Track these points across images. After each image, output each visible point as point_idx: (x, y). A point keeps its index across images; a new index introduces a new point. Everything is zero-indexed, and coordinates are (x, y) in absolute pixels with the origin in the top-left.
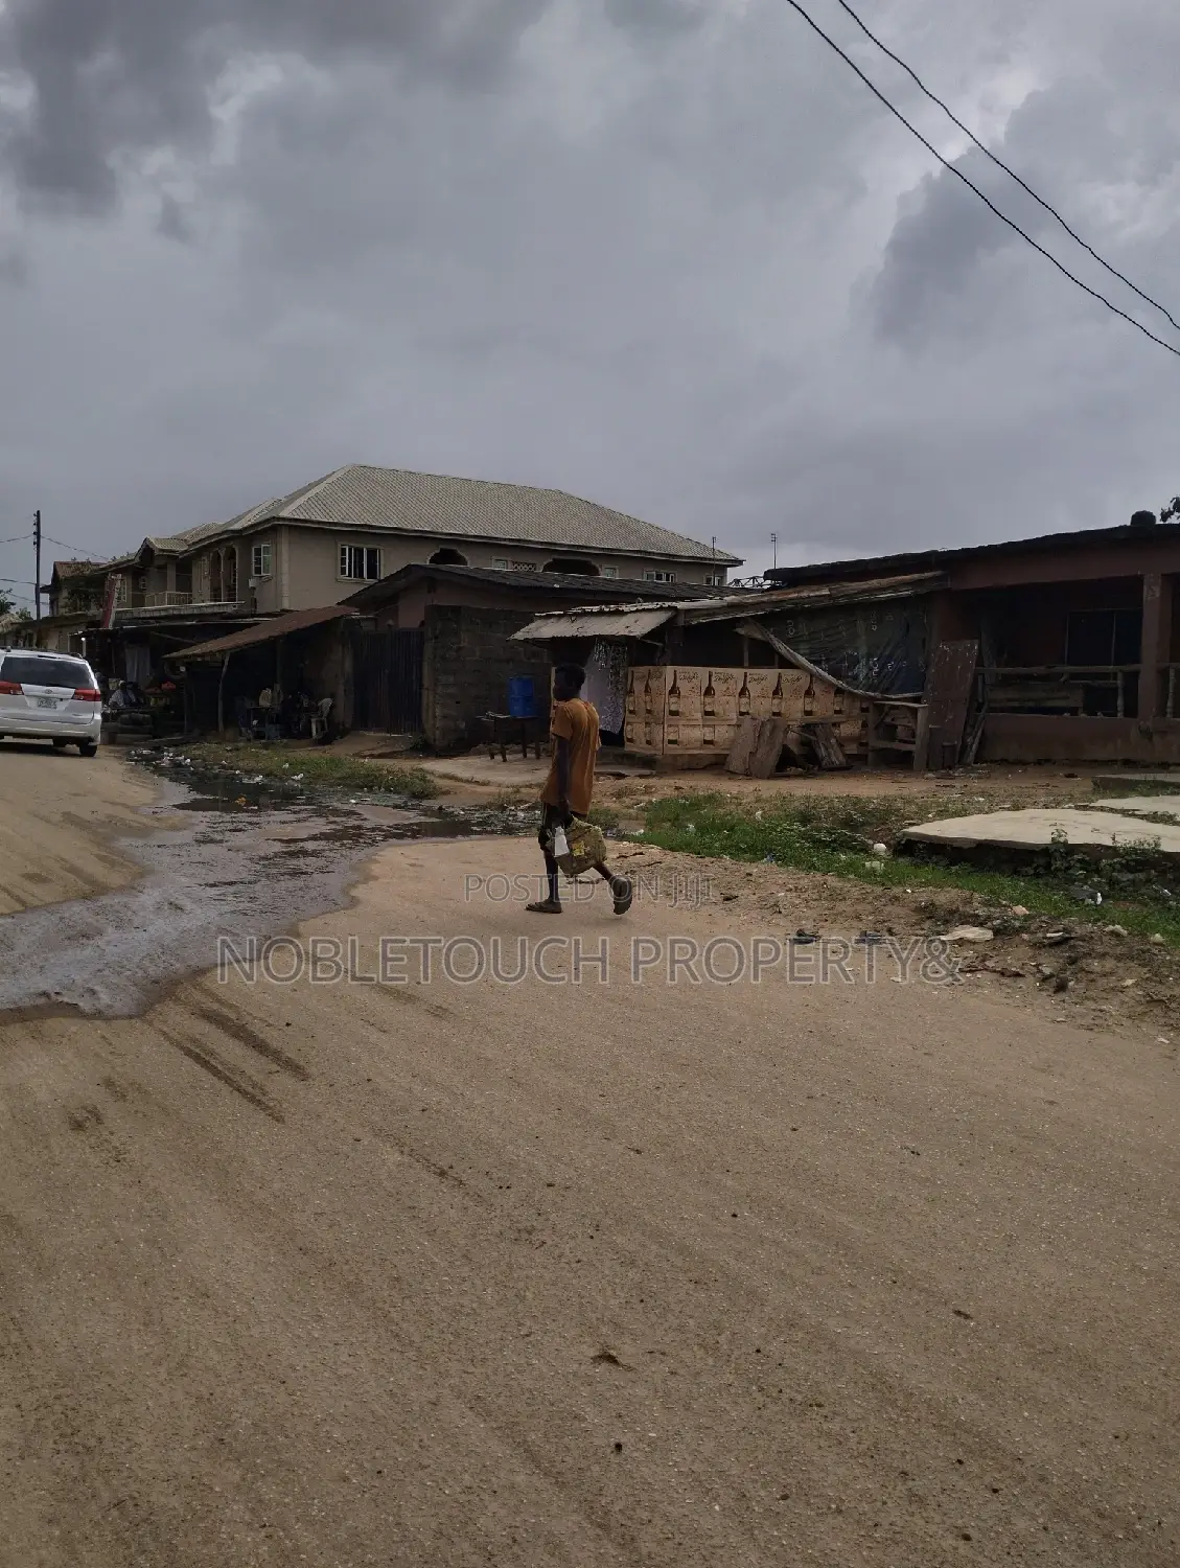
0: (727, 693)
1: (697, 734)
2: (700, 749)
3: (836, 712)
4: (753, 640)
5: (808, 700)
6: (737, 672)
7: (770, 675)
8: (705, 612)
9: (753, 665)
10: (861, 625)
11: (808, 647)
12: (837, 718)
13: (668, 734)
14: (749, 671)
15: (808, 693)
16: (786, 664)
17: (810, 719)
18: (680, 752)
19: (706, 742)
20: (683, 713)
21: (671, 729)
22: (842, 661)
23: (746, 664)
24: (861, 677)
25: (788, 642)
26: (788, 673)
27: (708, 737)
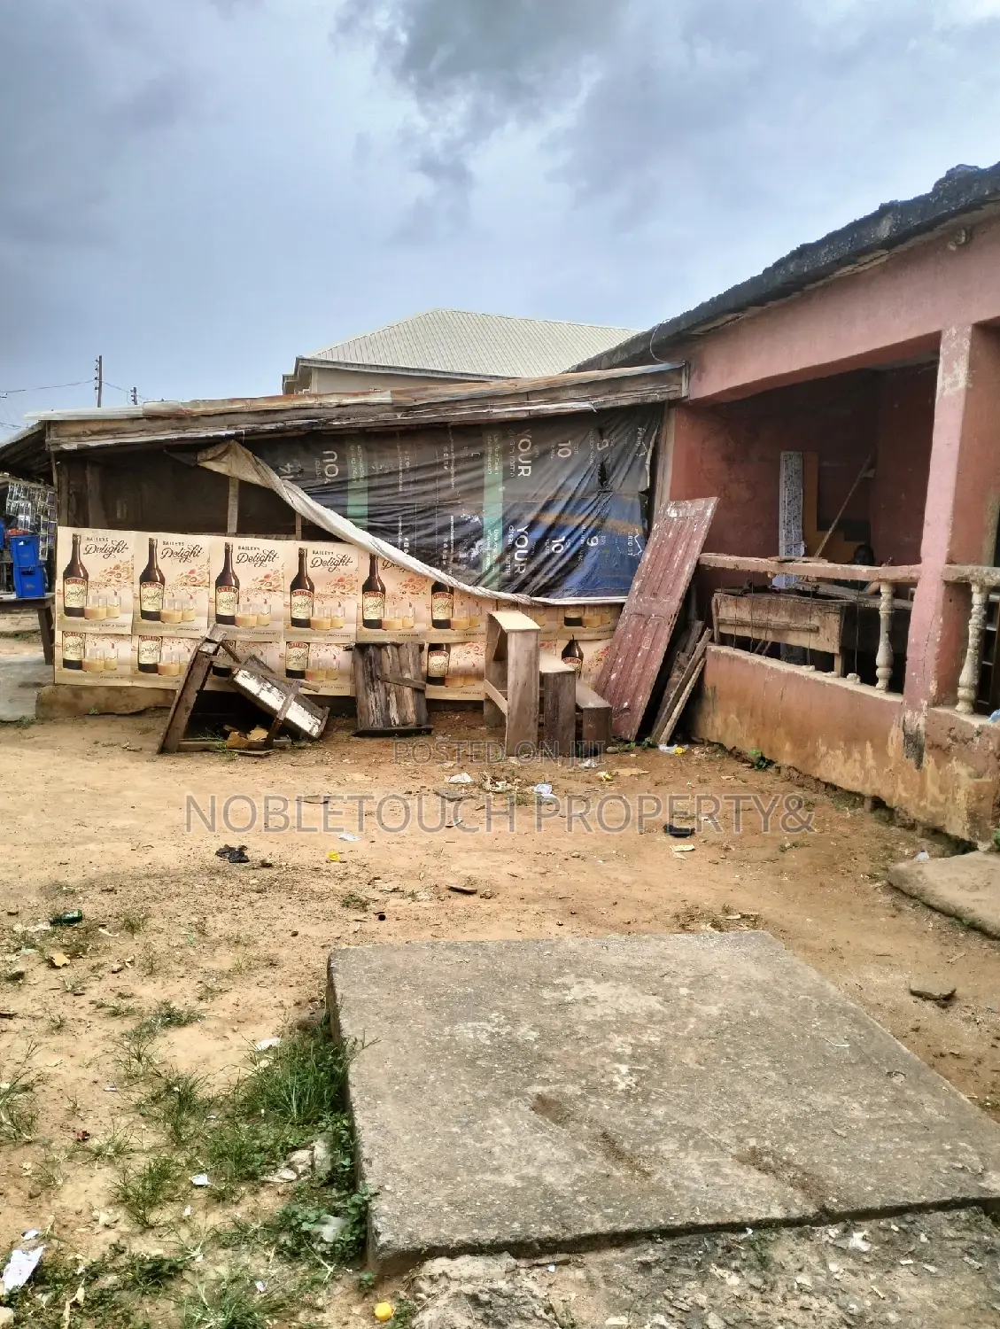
0: (192, 580)
1: (124, 652)
2: (133, 678)
3: (438, 624)
4: (245, 486)
5: (371, 601)
6: (210, 544)
7: (285, 551)
8: (96, 427)
9: (243, 530)
10: (493, 470)
11: (366, 501)
12: (438, 636)
13: (65, 649)
14: (238, 543)
15: (370, 587)
16: (315, 532)
17: (373, 636)
18: (88, 682)
19: (145, 668)
20: (94, 613)
21: (71, 640)
22: (445, 530)
23: (232, 527)
24: (487, 563)
25: (318, 493)
26: (317, 550)
27: (147, 659)
